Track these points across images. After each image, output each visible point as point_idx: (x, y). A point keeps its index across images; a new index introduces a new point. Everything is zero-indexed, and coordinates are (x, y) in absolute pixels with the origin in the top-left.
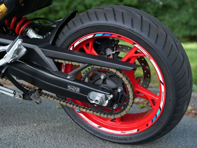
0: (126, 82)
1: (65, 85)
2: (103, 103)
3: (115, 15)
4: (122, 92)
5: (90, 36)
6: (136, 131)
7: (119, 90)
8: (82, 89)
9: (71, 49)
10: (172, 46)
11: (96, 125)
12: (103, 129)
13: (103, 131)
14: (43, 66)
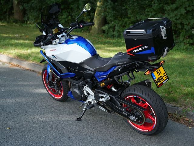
0: (143, 114)
1: (123, 112)
2: (134, 120)
3: (140, 91)
4: (141, 117)
5: (132, 96)
6: (148, 130)
7: (140, 116)
8: (128, 114)
9: (126, 99)
10: (158, 104)
11: (134, 126)
12: (137, 128)
13: (137, 129)
14: (116, 104)
